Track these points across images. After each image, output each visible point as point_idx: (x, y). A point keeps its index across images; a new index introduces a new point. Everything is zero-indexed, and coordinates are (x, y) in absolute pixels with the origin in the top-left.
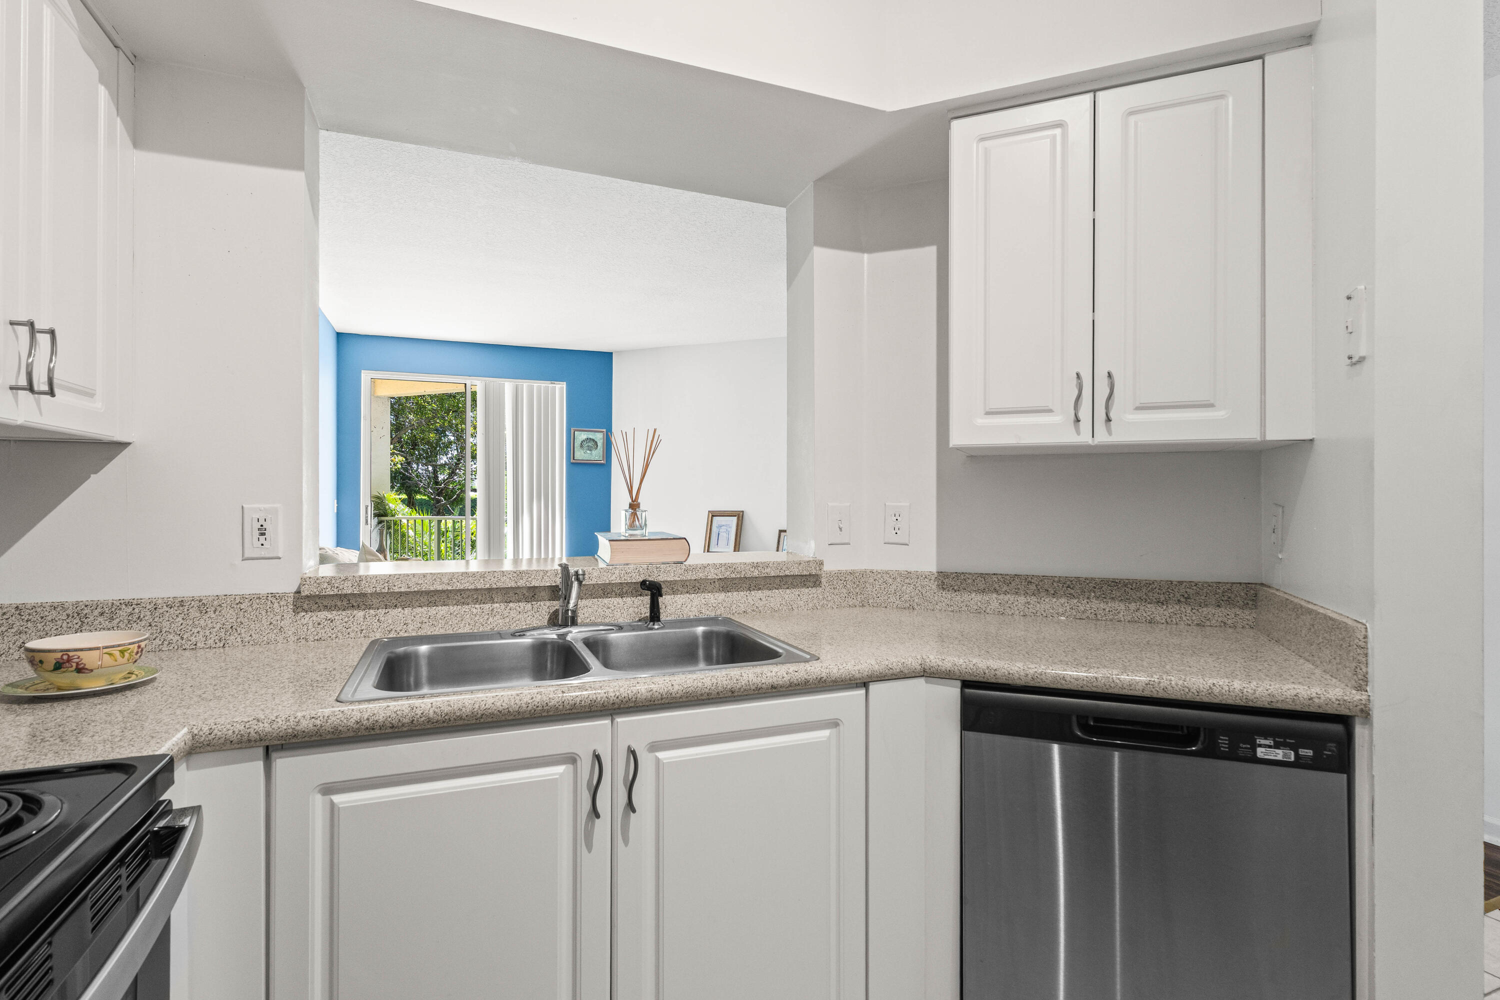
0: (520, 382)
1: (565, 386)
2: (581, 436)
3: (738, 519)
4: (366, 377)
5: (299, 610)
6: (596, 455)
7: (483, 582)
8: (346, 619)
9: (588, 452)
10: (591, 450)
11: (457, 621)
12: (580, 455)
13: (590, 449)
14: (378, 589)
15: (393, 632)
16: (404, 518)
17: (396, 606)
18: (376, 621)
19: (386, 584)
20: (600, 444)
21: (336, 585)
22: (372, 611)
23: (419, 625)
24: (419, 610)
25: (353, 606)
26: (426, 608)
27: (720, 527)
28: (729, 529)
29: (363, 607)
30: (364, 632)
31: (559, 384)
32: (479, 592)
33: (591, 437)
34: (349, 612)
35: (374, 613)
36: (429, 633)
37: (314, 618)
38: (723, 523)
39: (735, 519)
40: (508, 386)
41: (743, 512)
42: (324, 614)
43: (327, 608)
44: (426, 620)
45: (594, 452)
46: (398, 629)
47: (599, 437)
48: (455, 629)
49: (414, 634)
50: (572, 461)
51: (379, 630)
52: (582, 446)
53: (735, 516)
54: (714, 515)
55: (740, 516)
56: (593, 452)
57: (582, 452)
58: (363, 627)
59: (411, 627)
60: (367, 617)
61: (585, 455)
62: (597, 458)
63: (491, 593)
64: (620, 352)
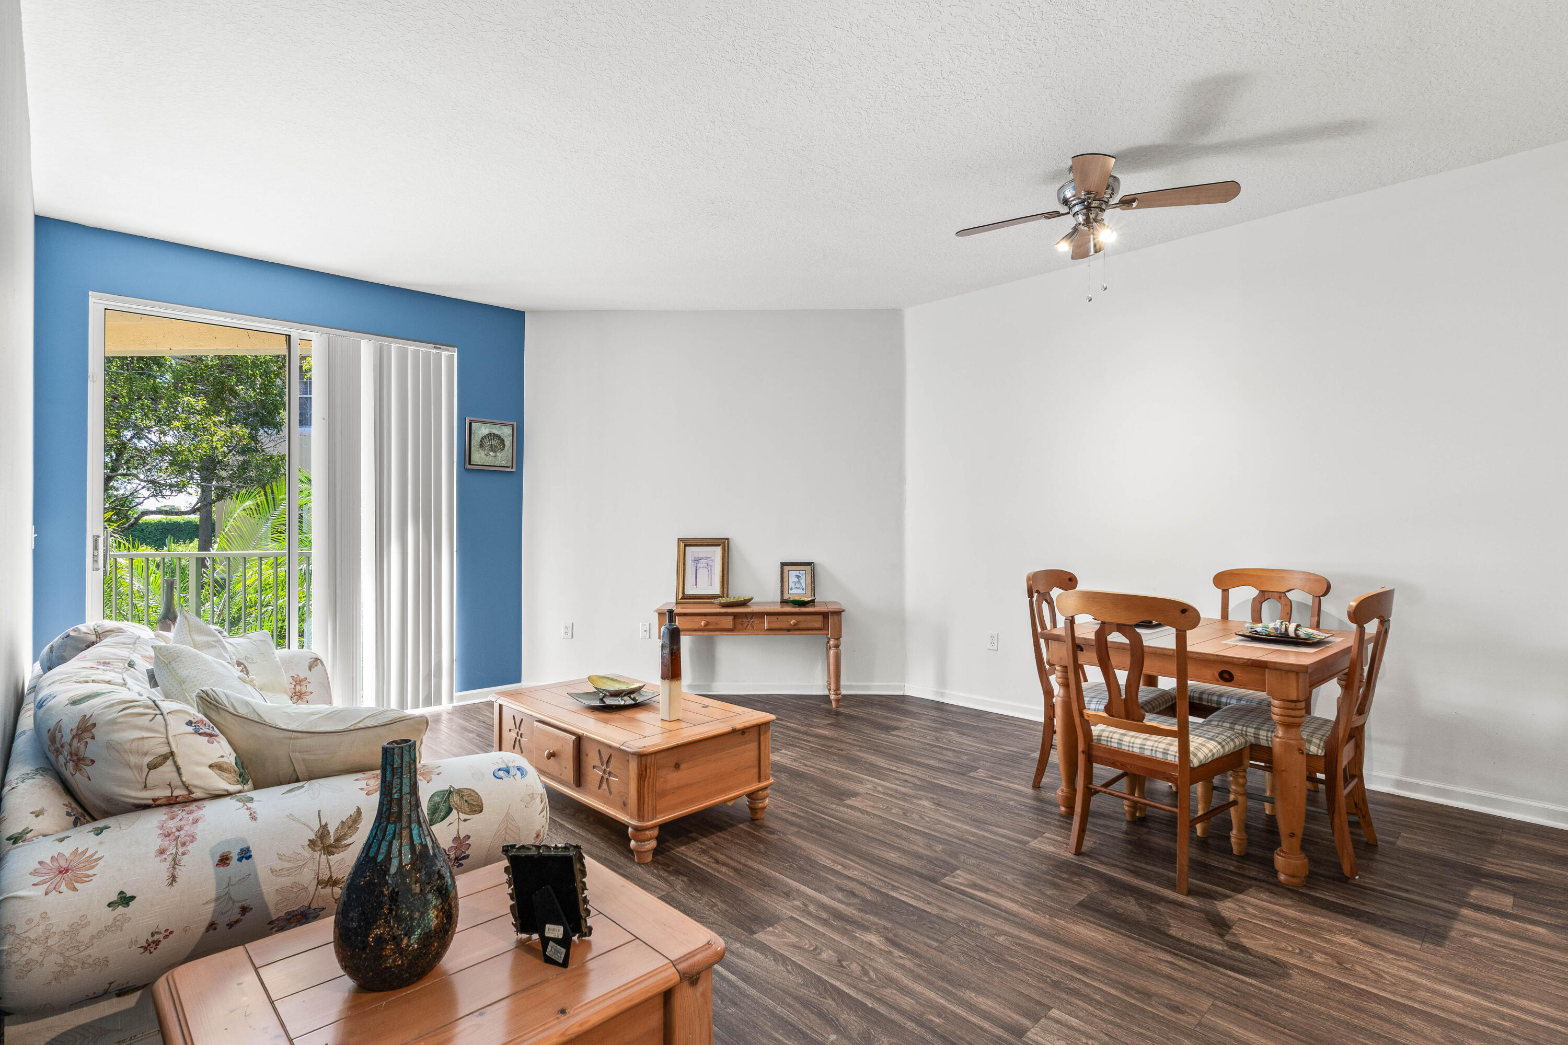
0: (385, 341)
1: (456, 354)
2: (481, 430)
3: (724, 549)
4: (97, 303)
6: (502, 458)
9: (491, 453)
10: (495, 452)
12: (479, 457)
13: (493, 449)
16: (122, 556)
20: (508, 443)
27: (697, 560)
28: (710, 563)
31: (448, 350)
33: (495, 431)
38: (701, 556)
39: (718, 550)
40: (367, 347)
41: (728, 539)
45: (500, 455)
47: (506, 432)
50: (467, 466)
52: (482, 445)
53: (719, 545)
54: (687, 543)
55: (723, 544)
56: (498, 454)
57: (483, 453)
61: (487, 459)
62: (503, 463)
64: (537, 312)
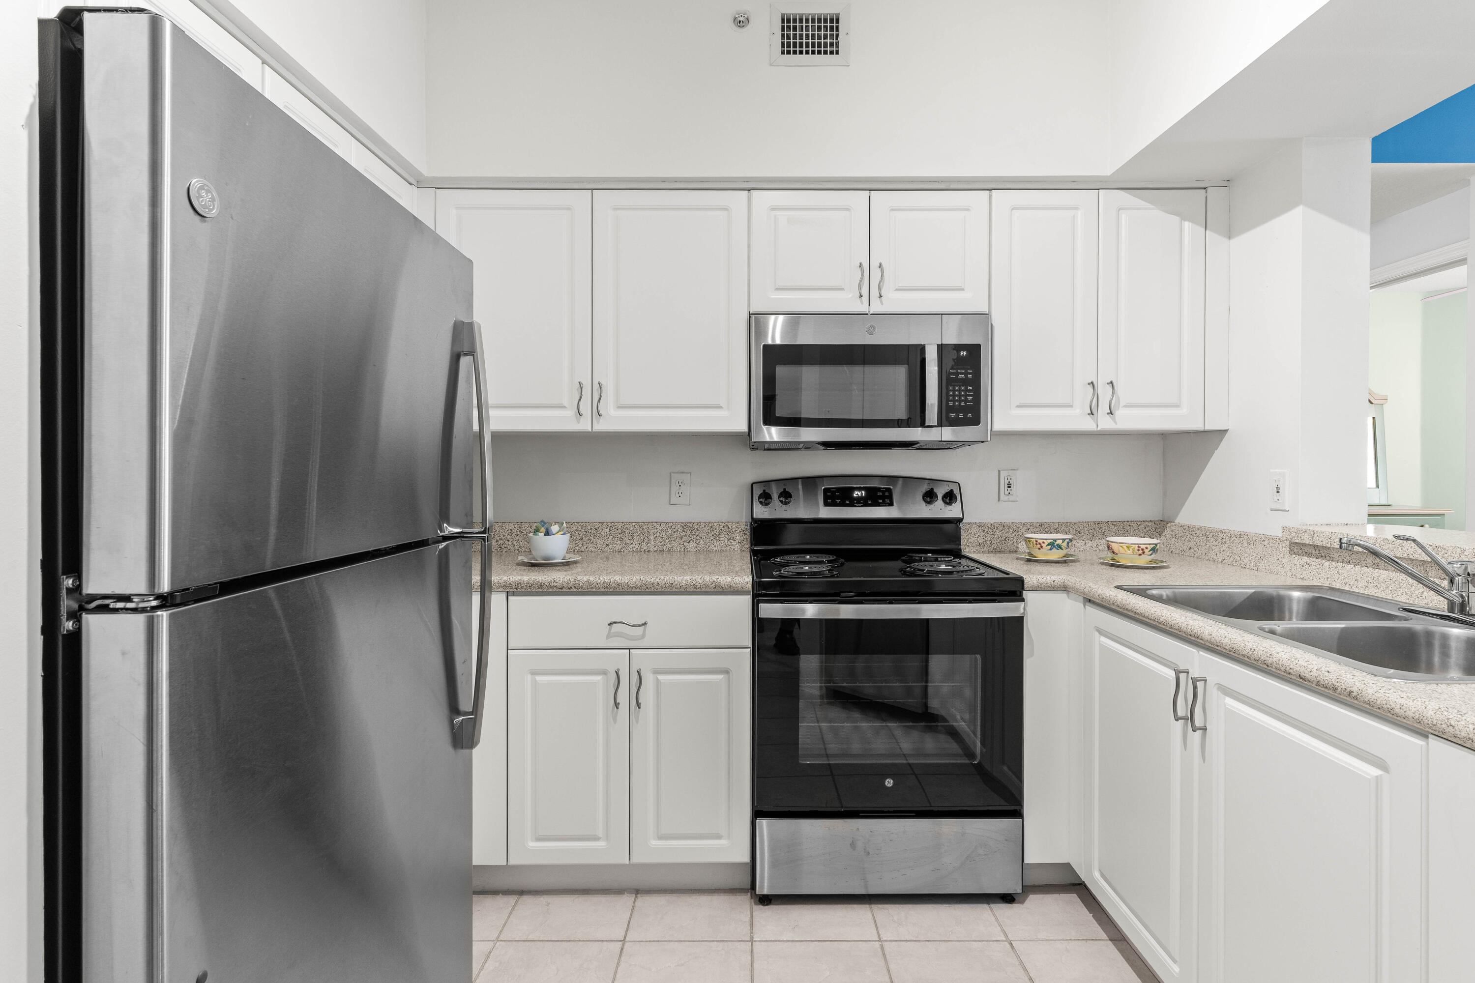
5: (1292, 552)
7: (1401, 550)
8: (1318, 566)
11: (1395, 588)
14: (1324, 543)
15: (1348, 585)
17: (1349, 562)
18: (1337, 572)
19: (1329, 540)
21: (1300, 535)
22: (1333, 563)
23: (1366, 584)
24: (1365, 569)
25: (1322, 556)
26: (1371, 569)
29: (1328, 558)
30: (1329, 579)
32: (1414, 562)
34: (1320, 560)
35: (1335, 565)
36: (1373, 594)
37: (1300, 561)
42: (1305, 559)
43: (1308, 554)
44: (1371, 581)
46: (1351, 583)
48: (1394, 595)
49: (1362, 592)
51: (1339, 581)
58: (1329, 576)
59: (1360, 584)
60: (1331, 567)
63: (1425, 566)
